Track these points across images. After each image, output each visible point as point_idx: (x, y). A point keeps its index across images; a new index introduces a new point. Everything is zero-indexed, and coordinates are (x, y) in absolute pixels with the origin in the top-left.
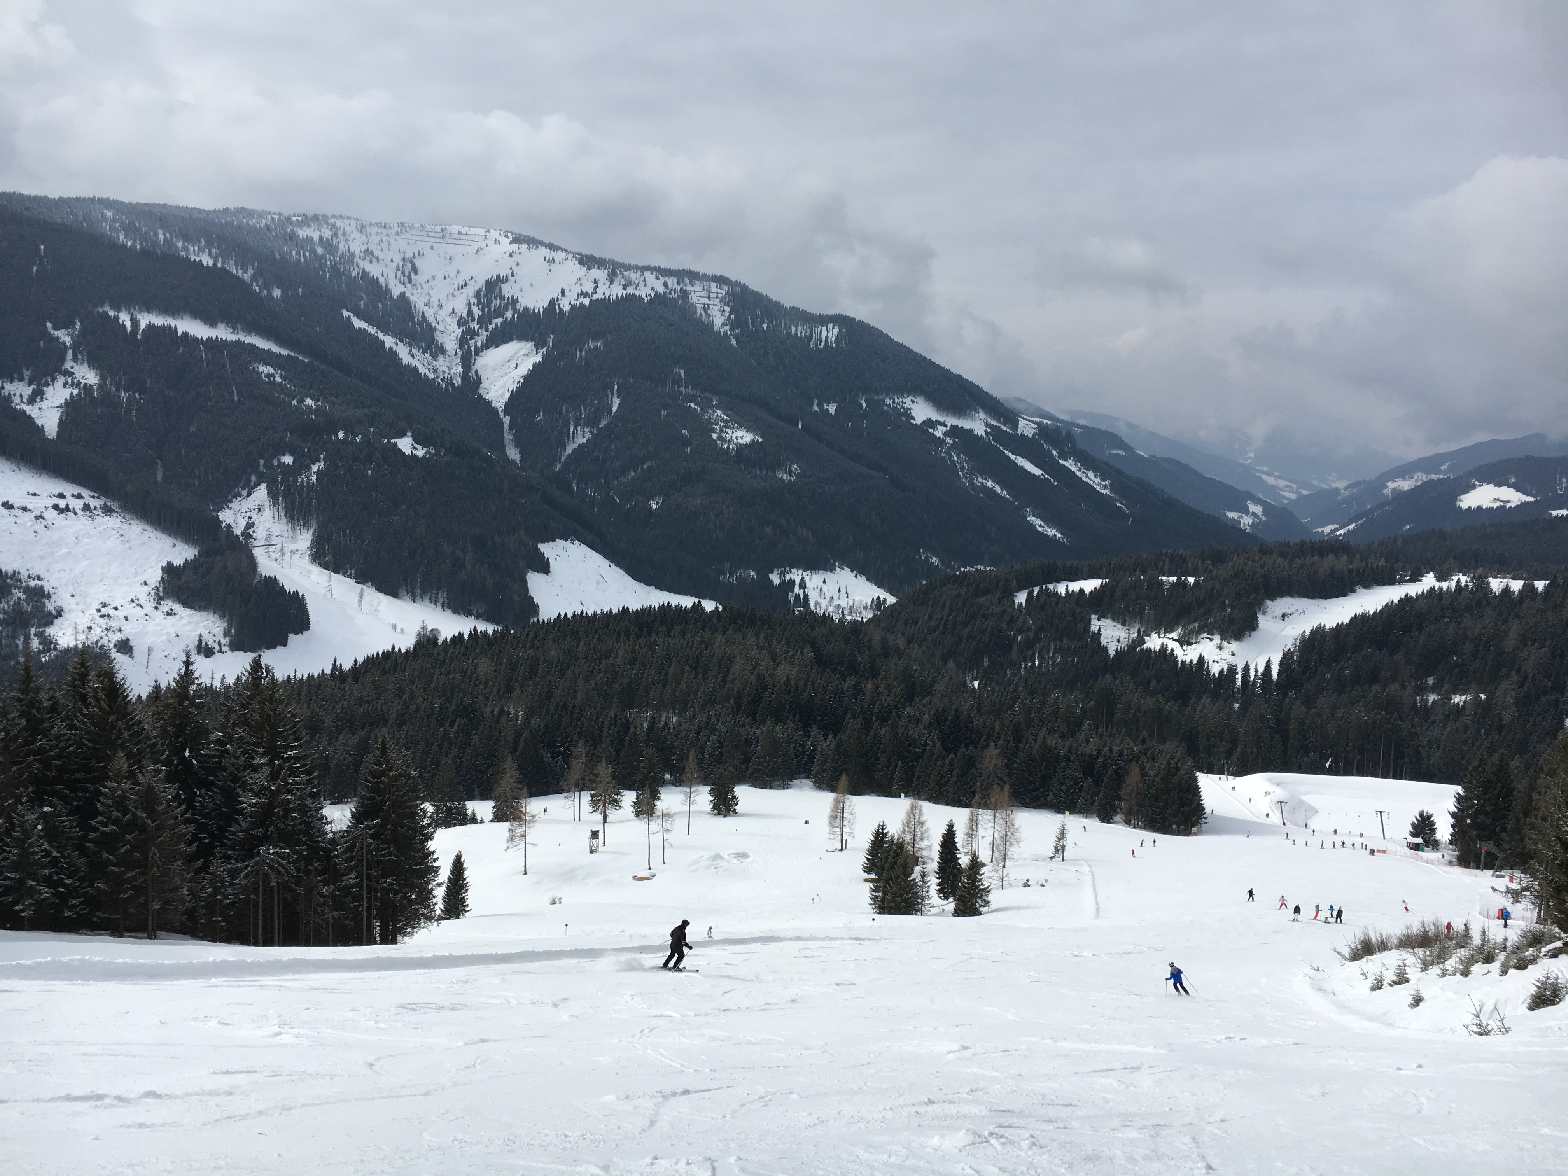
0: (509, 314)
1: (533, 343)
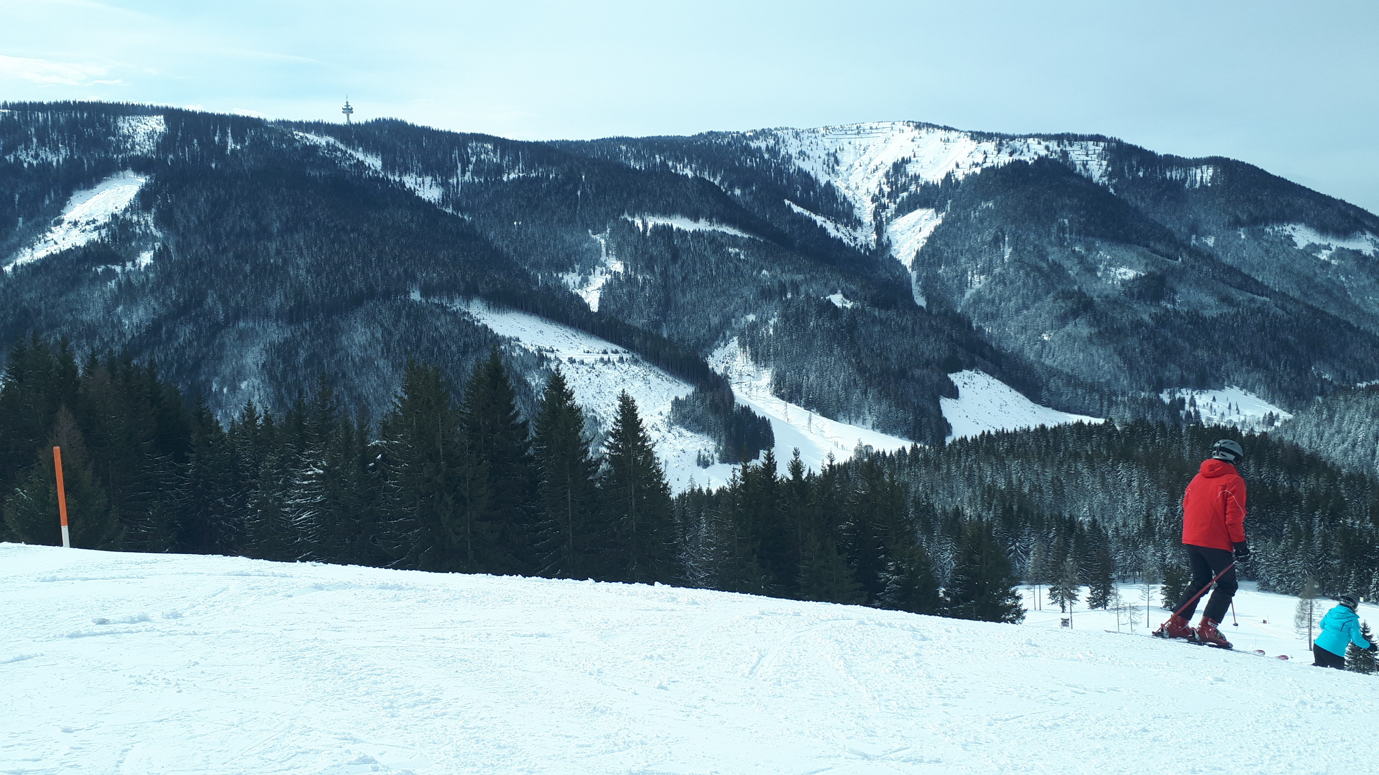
0: (913, 188)
1: (933, 210)
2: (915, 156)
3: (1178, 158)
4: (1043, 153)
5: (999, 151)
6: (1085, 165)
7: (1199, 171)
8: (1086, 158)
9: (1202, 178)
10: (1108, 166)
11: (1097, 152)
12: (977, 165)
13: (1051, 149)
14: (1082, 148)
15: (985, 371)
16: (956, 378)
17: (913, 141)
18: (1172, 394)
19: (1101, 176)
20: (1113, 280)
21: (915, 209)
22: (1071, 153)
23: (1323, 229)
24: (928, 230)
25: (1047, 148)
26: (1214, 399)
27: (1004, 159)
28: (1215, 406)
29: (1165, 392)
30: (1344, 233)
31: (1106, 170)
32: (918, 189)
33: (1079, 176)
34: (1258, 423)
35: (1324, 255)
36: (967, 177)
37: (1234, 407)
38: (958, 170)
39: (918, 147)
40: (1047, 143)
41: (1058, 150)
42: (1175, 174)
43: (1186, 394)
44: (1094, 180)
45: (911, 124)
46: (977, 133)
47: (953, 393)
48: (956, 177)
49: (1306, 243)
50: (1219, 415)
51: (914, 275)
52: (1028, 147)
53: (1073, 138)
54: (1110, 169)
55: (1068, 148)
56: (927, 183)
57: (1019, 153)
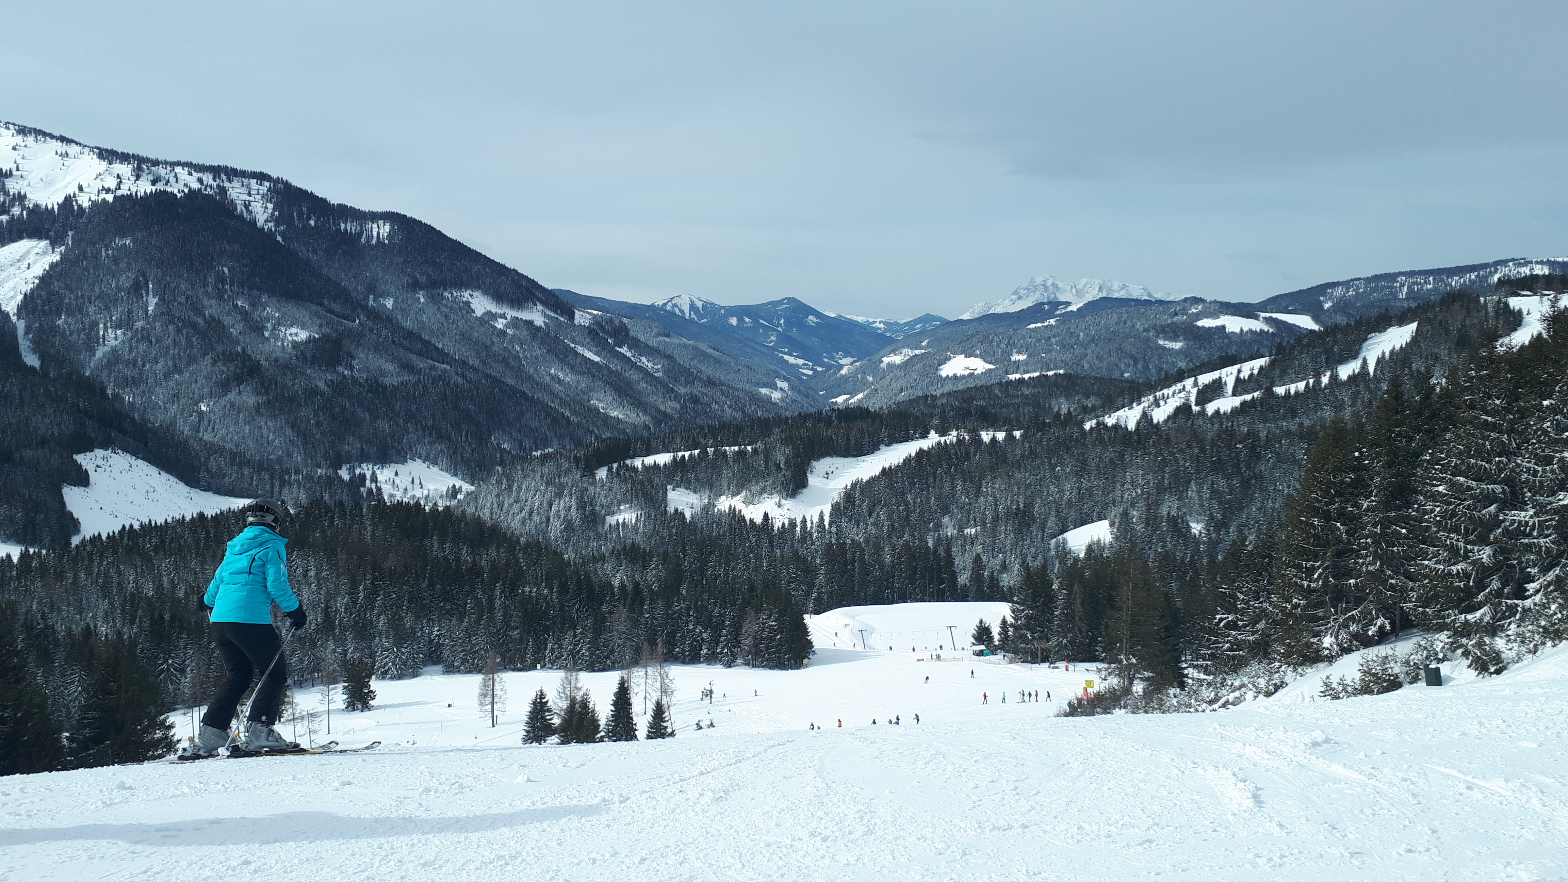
1: (48, 241)
2: (18, 170)
3: (352, 209)
4: (195, 186)
5: (138, 177)
6: (247, 205)
7: (375, 226)
8: (248, 198)
9: (378, 233)
10: (274, 210)
11: (261, 192)
12: (108, 191)
13: (205, 183)
14: (243, 186)
15: (126, 450)
16: (84, 460)
17: (14, 148)
18: (351, 470)
19: (266, 221)
20: (283, 342)
21: (20, 238)
22: (230, 190)
23: (498, 298)
24: (41, 266)
25: (200, 180)
26: (397, 474)
27: (145, 187)
28: (397, 481)
29: (344, 468)
30: (518, 303)
31: (272, 214)
32: (25, 213)
33: (240, 217)
34: (441, 497)
35: (500, 324)
36: (94, 204)
37: (417, 481)
38: (81, 194)
39: (23, 158)
40: (200, 175)
41: (215, 184)
42: (350, 227)
43: (366, 469)
44: (259, 224)
45: (11, 126)
46: (106, 150)
47: (82, 479)
48: (80, 202)
49: (483, 311)
50: (401, 490)
51: (21, 326)
52: (176, 176)
53: (233, 173)
54: (276, 213)
55: (227, 184)
56: (37, 206)
57: (164, 182)
